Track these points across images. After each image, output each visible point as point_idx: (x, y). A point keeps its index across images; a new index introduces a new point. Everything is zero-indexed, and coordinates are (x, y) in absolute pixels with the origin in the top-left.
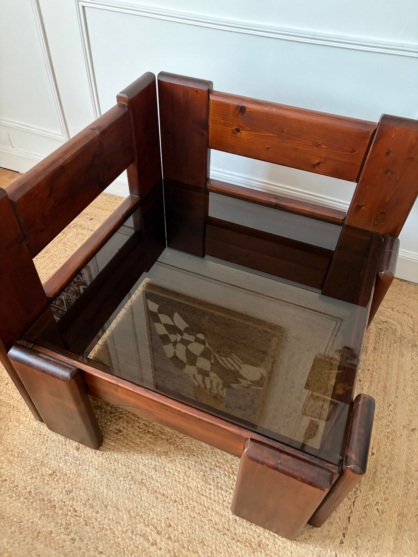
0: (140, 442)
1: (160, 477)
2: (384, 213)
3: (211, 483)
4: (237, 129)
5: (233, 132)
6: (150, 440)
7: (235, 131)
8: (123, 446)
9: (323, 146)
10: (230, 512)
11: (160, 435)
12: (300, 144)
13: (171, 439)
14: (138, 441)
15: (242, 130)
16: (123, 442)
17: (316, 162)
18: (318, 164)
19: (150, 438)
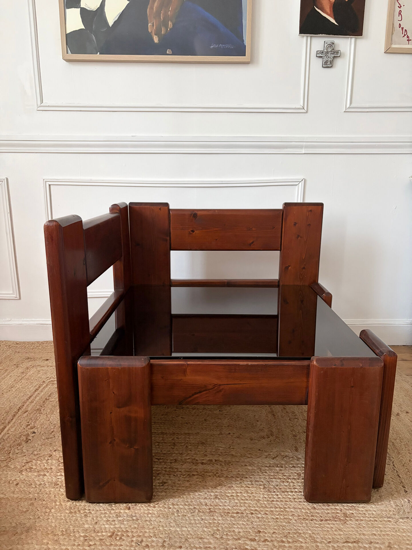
0: (190, 484)
1: (225, 502)
2: (304, 268)
3: (274, 490)
4: (192, 230)
5: (190, 233)
6: (197, 480)
7: (191, 232)
8: (174, 492)
9: (254, 229)
10: (306, 504)
11: (206, 474)
12: (238, 231)
13: (217, 473)
14: (187, 484)
15: (196, 230)
16: (174, 489)
17: (251, 242)
18: (253, 243)
19: (197, 478)
